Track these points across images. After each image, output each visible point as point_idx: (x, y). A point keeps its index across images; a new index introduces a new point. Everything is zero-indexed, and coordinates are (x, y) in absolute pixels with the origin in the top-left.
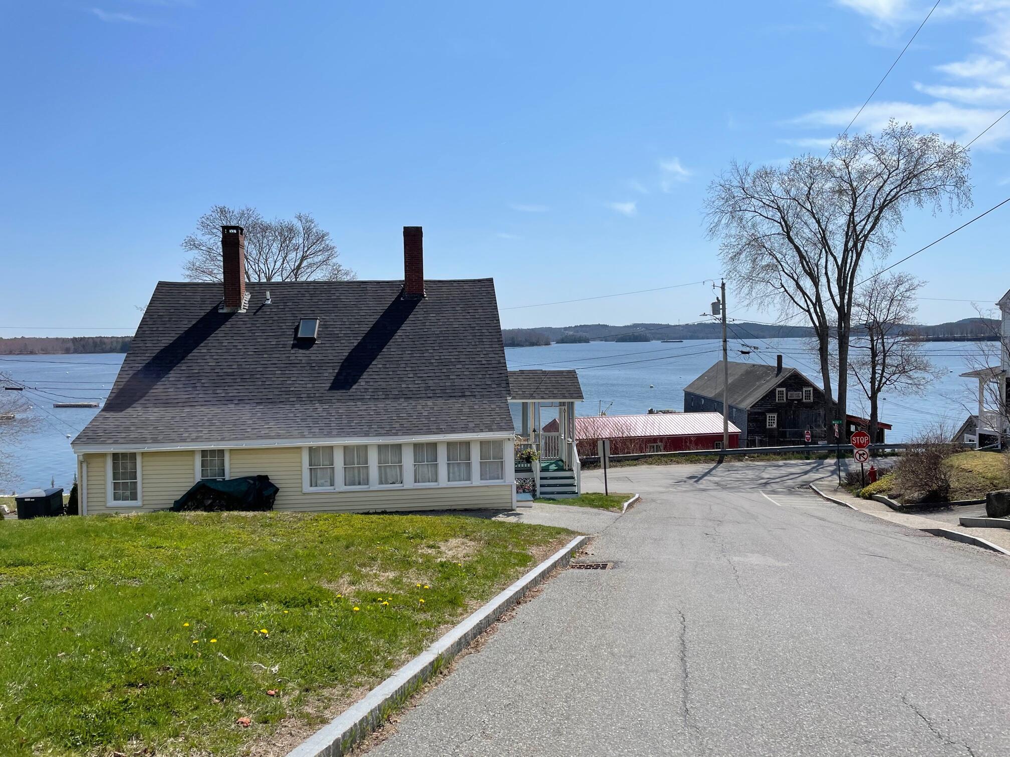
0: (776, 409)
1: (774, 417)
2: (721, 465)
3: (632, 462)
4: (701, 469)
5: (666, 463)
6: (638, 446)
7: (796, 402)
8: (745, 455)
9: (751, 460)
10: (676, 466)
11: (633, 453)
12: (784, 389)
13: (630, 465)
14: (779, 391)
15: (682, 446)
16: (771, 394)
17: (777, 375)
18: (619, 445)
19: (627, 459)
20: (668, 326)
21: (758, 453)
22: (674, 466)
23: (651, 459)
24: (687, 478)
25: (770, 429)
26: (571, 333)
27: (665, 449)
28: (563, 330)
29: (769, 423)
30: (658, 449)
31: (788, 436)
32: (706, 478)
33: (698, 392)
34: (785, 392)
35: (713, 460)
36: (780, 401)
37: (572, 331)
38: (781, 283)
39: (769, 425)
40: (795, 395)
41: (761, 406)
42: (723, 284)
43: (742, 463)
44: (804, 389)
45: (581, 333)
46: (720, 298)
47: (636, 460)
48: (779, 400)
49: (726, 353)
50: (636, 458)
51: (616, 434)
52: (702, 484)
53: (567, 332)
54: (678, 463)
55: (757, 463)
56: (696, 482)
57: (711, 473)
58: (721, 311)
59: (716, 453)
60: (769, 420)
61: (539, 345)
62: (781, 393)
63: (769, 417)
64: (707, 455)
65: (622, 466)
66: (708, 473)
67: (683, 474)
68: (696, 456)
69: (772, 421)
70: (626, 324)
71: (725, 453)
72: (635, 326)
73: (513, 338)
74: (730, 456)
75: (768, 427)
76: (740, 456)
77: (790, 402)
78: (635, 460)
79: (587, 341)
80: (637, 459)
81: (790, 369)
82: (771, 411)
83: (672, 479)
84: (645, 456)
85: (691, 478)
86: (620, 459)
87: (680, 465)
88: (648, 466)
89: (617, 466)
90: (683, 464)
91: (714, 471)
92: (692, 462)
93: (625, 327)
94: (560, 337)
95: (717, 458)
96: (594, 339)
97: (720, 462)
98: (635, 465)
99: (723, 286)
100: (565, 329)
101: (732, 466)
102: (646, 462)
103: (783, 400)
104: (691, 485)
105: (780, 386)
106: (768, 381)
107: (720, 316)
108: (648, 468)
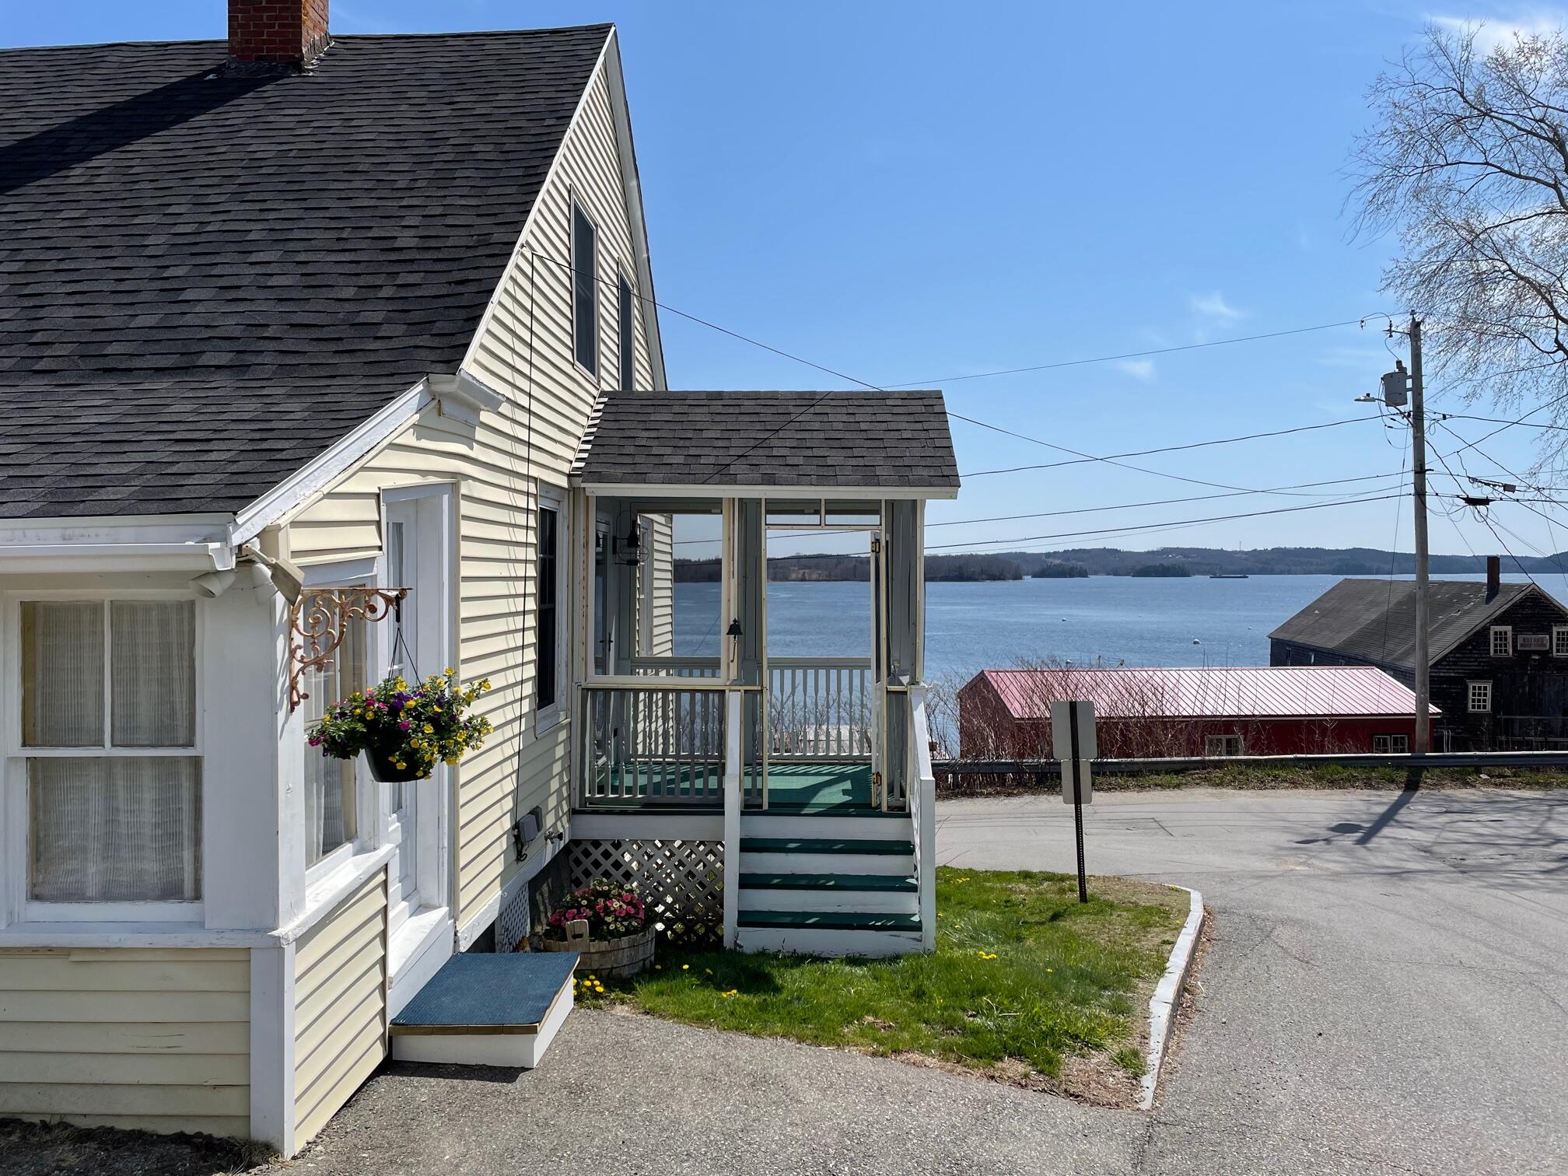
0: (1492, 670)
1: (1485, 688)
2: (1418, 794)
3: (1168, 777)
4: (1362, 806)
5: (1262, 785)
6: (1182, 738)
7: (1537, 657)
8: (1478, 771)
9: (1496, 785)
10: (1290, 792)
11: (1170, 755)
12: (1509, 628)
13: (1163, 786)
14: (1496, 633)
15: (1301, 740)
16: (1478, 639)
17: (1489, 599)
18: (1135, 734)
19: (1155, 769)
20: (1221, 553)
21: (1513, 766)
22: (1283, 791)
23: (1219, 773)
24: (1333, 829)
25: (1475, 714)
26: (1057, 562)
27: (1254, 748)
28: (1044, 557)
29: (1473, 701)
30: (1231, 748)
31: (1517, 731)
32: (1386, 831)
33: (1300, 639)
34: (1510, 634)
35: (1392, 781)
36: (1499, 655)
37: (1058, 558)
38: (1556, 341)
39: (1473, 707)
40: (1534, 641)
41: (1455, 663)
42: (1416, 325)
43: (1472, 791)
44: (1555, 630)
45: (1073, 562)
46: (1408, 364)
47: (1179, 775)
48: (1496, 651)
49: (1424, 503)
50: (1177, 767)
51: (1130, 709)
52: (1378, 850)
53: (1050, 560)
54: (1295, 784)
55: (1516, 793)
56: (1362, 842)
57: (1397, 817)
58: (1409, 394)
59: (1398, 764)
60: (1474, 694)
61: (1004, 579)
62: (1501, 636)
63: (1474, 688)
64: (1373, 768)
65: (1142, 788)
66: (1387, 818)
67: (1318, 817)
68: (1344, 767)
69: (1480, 696)
70: (1151, 549)
71: (1422, 763)
72: (1166, 551)
73: (960, 568)
74: (1437, 771)
75: (1470, 709)
76: (1464, 773)
77: (1523, 656)
78: (1177, 772)
79: (1083, 574)
80: (1181, 770)
81: (1521, 586)
82: (1478, 676)
83: (1285, 830)
84: (1203, 765)
85: (1344, 829)
86: (1136, 768)
87: (1301, 791)
88: (1210, 790)
89: (1127, 788)
90: (1308, 787)
91: (1403, 811)
92: (1333, 784)
93: (1148, 552)
94: (1037, 569)
95: (1403, 776)
96: (1096, 573)
97: (1412, 786)
98: (1178, 786)
99: (1415, 332)
100: (1048, 555)
101: (1450, 800)
102: (1205, 779)
103: (1506, 651)
104: (1348, 852)
105: (1500, 620)
106: (1467, 612)
107: (1408, 407)
108: (1213, 795)
